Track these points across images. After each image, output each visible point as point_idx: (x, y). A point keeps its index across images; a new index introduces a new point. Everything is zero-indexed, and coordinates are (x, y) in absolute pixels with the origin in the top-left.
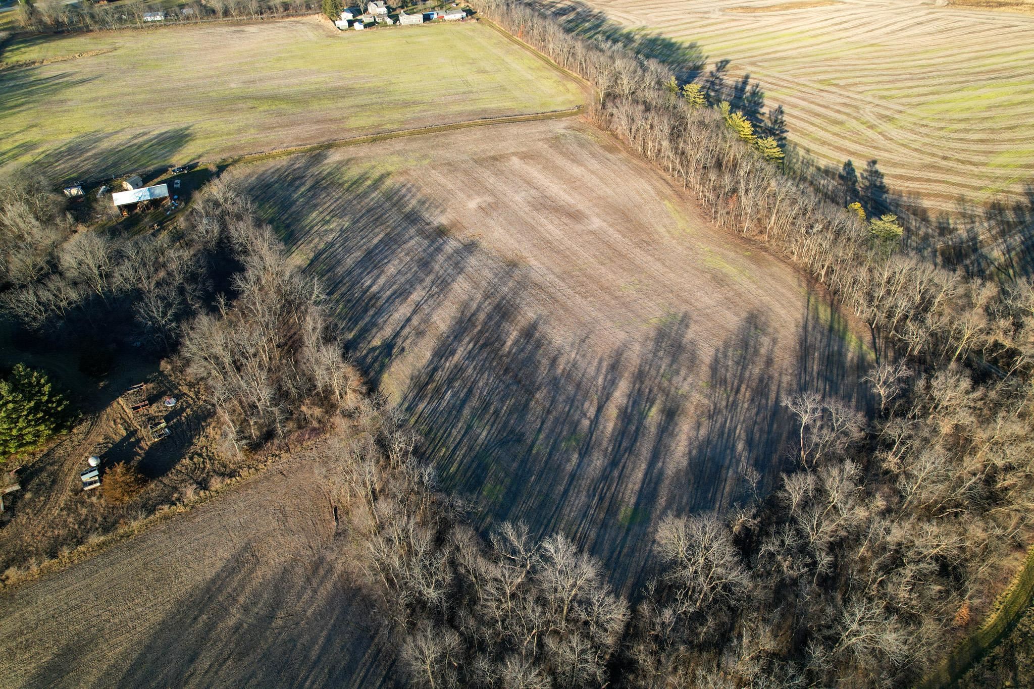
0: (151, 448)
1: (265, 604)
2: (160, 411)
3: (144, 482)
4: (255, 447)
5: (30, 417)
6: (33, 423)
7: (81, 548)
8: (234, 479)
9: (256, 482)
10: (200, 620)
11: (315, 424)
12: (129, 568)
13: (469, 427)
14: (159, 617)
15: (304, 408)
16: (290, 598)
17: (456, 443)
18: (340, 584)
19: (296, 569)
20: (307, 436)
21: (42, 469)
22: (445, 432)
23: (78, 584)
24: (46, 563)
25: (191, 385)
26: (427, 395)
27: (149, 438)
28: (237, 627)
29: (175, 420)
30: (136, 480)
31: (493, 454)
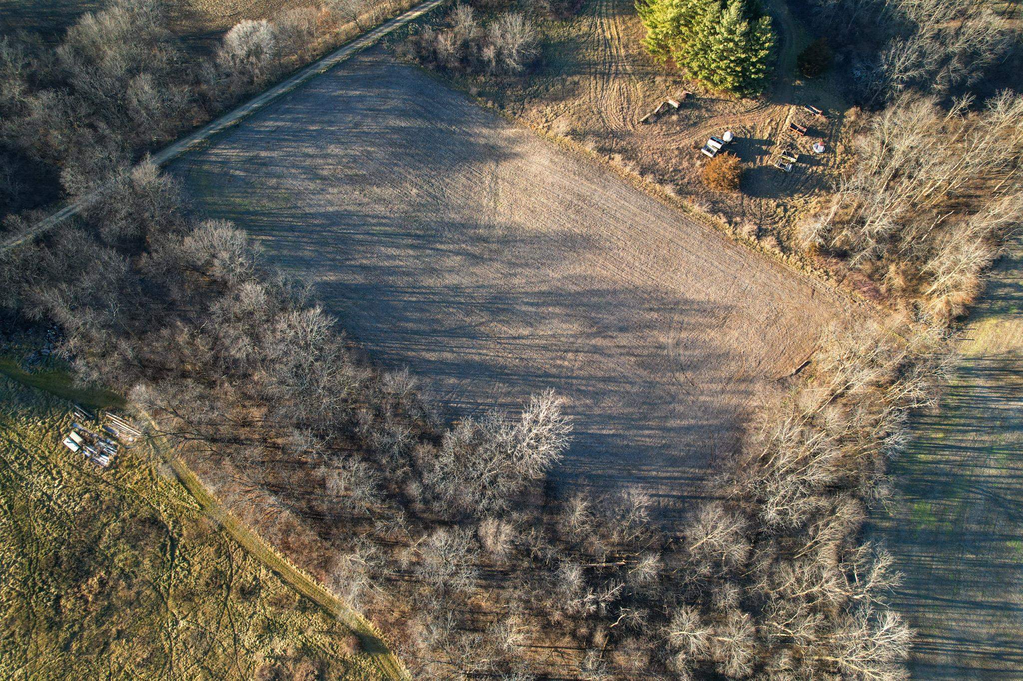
0: (766, 167)
1: (690, 356)
2: (804, 147)
3: (733, 186)
4: (823, 251)
5: (732, 65)
6: (729, 70)
7: (658, 187)
8: (782, 254)
9: (791, 275)
10: (652, 313)
11: (883, 289)
12: (662, 232)
13: (990, 450)
14: (638, 283)
15: (892, 268)
16: (706, 374)
17: (958, 444)
18: (741, 409)
19: (733, 363)
20: (865, 289)
21: (699, 108)
22: (964, 425)
23: (632, 207)
24: (636, 173)
25: (847, 150)
26: (1001, 380)
27: (773, 159)
28: (661, 347)
29: (804, 165)
30: (732, 181)
31: (971, 495)
